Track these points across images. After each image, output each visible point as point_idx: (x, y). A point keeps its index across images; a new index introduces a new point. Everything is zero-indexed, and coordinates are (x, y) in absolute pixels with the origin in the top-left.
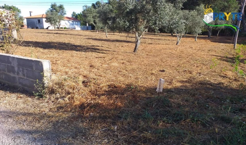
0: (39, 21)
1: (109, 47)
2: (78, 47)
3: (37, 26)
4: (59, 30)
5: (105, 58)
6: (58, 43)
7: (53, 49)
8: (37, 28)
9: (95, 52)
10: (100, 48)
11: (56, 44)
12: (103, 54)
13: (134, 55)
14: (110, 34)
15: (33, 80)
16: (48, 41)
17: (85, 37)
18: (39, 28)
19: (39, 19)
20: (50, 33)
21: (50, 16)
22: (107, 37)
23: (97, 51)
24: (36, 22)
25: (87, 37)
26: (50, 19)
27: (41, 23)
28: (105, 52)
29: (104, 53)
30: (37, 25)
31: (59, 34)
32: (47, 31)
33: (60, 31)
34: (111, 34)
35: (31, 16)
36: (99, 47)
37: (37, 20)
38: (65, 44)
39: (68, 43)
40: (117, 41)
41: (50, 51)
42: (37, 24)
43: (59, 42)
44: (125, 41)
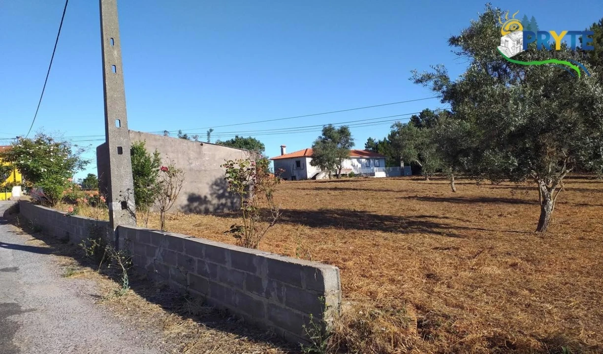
0: (299, 163)
1: (465, 218)
2: (387, 221)
3: (295, 174)
4: (338, 181)
5: (460, 251)
6: (339, 212)
7: (331, 228)
8: (294, 178)
9: (430, 232)
10: (441, 221)
11: (336, 215)
12: (452, 239)
13: (542, 240)
14: (460, 184)
15: (299, 313)
16: (319, 208)
17: (399, 195)
18: (297, 178)
19: (297, 160)
20: (322, 189)
21: (320, 151)
22: (453, 191)
23: (435, 230)
24: (292, 167)
25: (404, 194)
26: (321, 158)
27: (302, 168)
28: (455, 231)
29: (454, 235)
30: (294, 171)
31: (341, 189)
32: (314, 184)
33: (342, 183)
34: (462, 182)
35: (282, 154)
36: (438, 219)
37: (294, 163)
38: (354, 214)
39: (361, 212)
40: (484, 200)
41: (326, 231)
42: (293, 169)
43: (343, 210)
44: (507, 199)
